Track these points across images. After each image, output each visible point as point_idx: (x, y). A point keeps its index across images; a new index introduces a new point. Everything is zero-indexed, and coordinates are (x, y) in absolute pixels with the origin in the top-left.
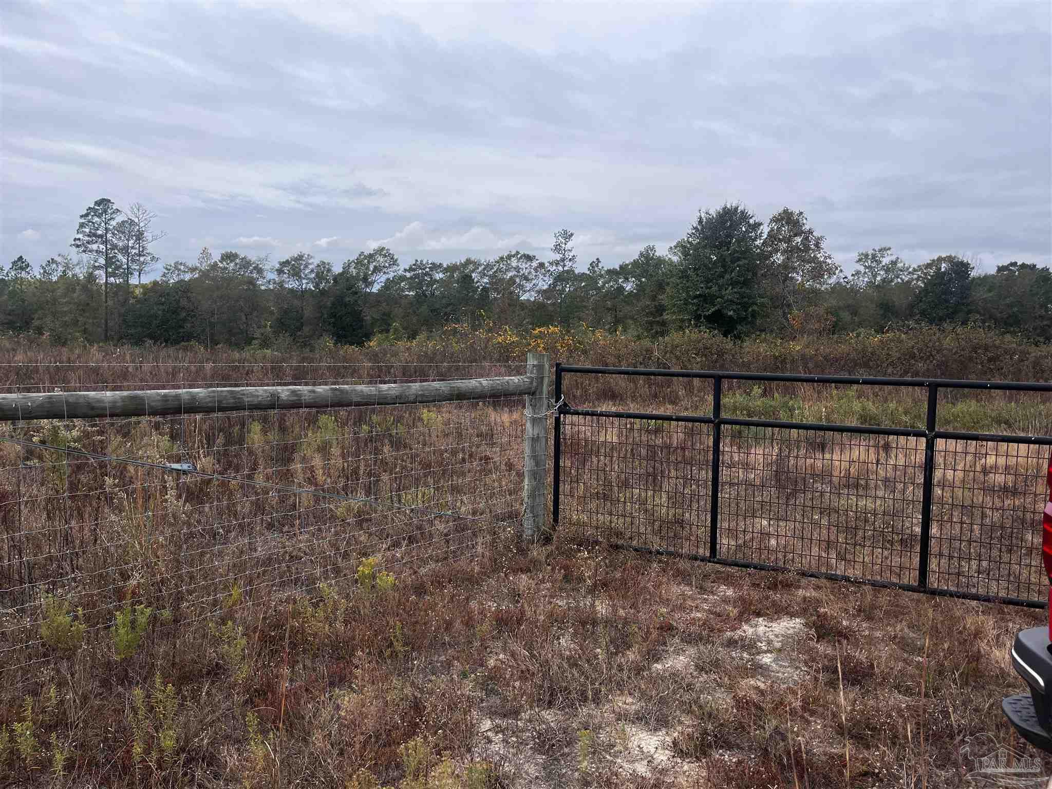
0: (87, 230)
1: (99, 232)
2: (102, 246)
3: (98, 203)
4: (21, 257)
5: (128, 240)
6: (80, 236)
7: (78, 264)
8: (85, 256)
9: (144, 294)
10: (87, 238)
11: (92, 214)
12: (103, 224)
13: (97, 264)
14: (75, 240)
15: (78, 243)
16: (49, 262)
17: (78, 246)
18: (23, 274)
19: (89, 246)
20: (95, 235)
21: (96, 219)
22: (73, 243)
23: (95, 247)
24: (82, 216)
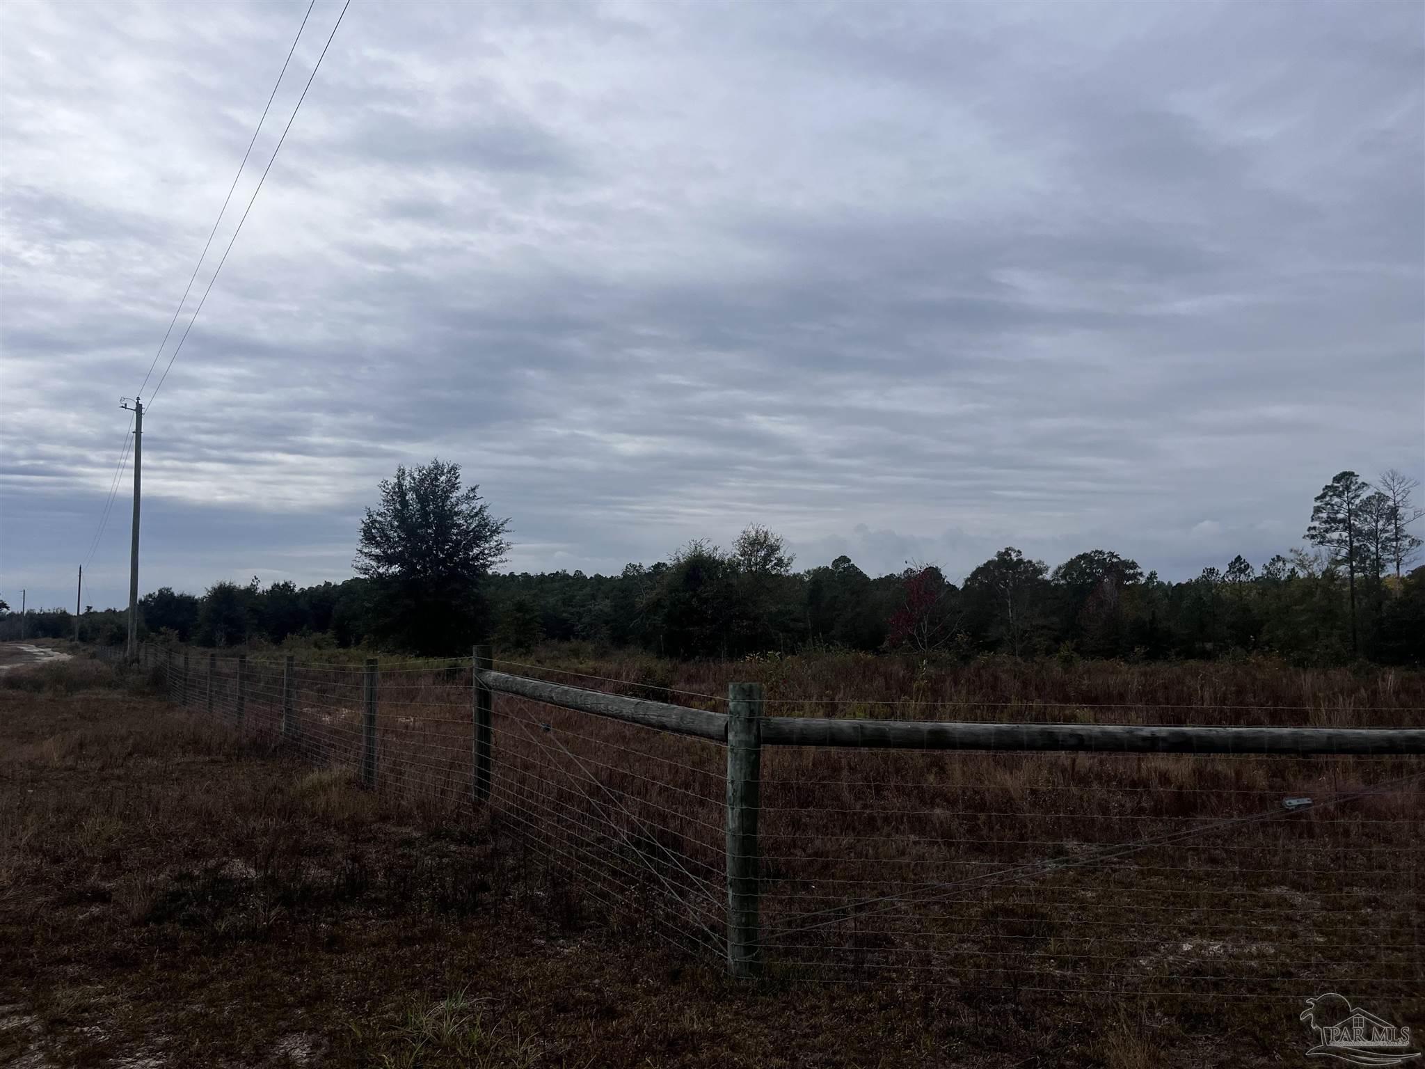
0: (1324, 515)
1: (1340, 516)
2: (1345, 534)
3: (1337, 479)
4: (1239, 557)
5: (1377, 521)
6: (1316, 524)
7: (1316, 559)
8: (1324, 549)
9: (1406, 593)
10: (1324, 526)
11: (1331, 494)
12: (1345, 505)
13: (1339, 558)
14: (1310, 529)
15: (1313, 532)
16: (1273, 560)
17: (1313, 537)
18: (1243, 578)
19: (1328, 535)
20: (1335, 520)
21: (1336, 500)
22: (1307, 533)
23: (1335, 535)
24: (1317, 499)
